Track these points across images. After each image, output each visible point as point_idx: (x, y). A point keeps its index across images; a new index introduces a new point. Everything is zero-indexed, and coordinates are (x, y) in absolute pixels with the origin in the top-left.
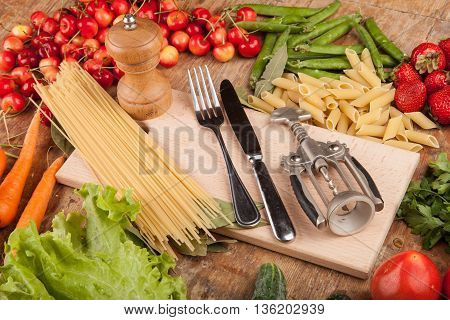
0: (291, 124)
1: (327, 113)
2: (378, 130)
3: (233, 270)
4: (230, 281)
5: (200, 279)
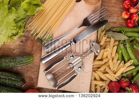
1: (102, 60)
2: (98, 78)
3: (33, 47)
4: (29, 47)
5: (27, 38)
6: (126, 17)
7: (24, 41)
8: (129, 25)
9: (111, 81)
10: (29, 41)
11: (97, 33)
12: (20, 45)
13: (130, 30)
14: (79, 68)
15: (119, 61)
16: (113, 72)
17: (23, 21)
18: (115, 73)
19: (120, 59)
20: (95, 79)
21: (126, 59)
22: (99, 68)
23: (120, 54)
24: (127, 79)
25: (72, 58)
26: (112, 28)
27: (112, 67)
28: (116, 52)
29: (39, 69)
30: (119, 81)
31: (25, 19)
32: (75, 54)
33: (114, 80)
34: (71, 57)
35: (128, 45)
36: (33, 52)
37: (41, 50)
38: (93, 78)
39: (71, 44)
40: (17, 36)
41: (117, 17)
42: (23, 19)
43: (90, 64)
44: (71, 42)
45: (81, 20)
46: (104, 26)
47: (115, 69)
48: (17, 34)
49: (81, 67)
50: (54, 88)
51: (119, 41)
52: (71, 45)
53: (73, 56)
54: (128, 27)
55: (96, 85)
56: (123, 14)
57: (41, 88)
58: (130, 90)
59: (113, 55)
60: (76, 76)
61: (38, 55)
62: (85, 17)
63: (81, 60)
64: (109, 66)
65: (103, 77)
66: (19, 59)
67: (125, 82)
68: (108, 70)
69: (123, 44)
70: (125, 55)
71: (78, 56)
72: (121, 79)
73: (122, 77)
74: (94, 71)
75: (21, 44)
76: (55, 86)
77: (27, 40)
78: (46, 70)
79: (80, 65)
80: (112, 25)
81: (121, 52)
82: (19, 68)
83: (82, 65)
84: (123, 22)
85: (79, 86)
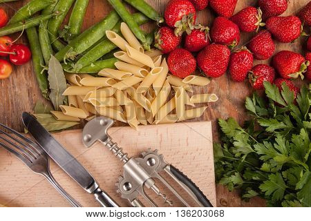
1: (123, 108)
6: (6, 68)
8: (23, 57)
9: (170, 73)
11: (61, 130)
13: (36, 52)
14: (151, 164)
15: (117, 64)
16: (146, 74)
18: (149, 69)
19: (111, 63)
21: (106, 49)
23: (98, 64)
24: (156, 37)
25: (130, 186)
27: (135, 80)
28: (95, 75)
30: (166, 54)
32: (120, 178)
33: (164, 69)
34: (129, 189)
35: (70, 54)
39: (99, 190)
41: (14, 87)
43: (139, 134)
47: (138, 71)
49: (150, 159)
52: (101, 192)
53: (126, 184)
55: (187, 107)
58: (181, 26)
59: (104, 82)
60: (171, 166)
63: (131, 161)
64: (135, 87)
65: (164, 95)
67: (165, 40)
69: (72, 65)
70: (99, 54)
72: (160, 51)
74: (154, 119)
81: (92, 65)
83: (141, 156)
84: (22, 70)
85: (197, 150)
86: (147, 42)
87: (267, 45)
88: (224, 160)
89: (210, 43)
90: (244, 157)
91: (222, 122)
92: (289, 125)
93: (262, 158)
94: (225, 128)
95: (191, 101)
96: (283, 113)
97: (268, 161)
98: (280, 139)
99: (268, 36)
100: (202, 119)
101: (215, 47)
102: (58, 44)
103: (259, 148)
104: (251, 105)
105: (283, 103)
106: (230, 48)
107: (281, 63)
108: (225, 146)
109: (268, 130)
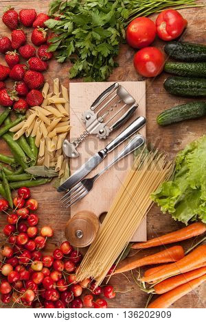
0: (77, 145)
1: (58, 134)
2: (60, 107)
4: (167, 137)
5: (171, 150)
6: (31, 201)
7: (175, 146)
8: (26, 190)
9: (40, 105)
10: (168, 145)
11: (70, 172)
12: (181, 139)
13: (23, 184)
14: (90, 118)
15: (33, 135)
16: (40, 119)
17: (179, 173)
18: (37, 117)
19: (32, 139)
20: (63, 104)
21: (23, 140)
22: (60, 122)
23: (33, 147)
24: (19, 112)
25: (101, 131)
26: (50, 182)
27: (43, 125)
28: (39, 148)
29: (147, 107)
30: (29, 107)
31: (178, 177)
32: (98, 136)
33: (37, 108)
34: (103, 132)
36: (159, 130)
37: (147, 135)
38: (66, 106)
39: (105, 150)
40: (186, 150)
41: (44, 200)
42: (180, 176)
43: (74, 125)
44: (106, 153)
45: (97, 186)
46: (62, 183)
47: (37, 123)
48: (186, 154)
49: (87, 119)
50: (120, 83)
51: (36, 164)
53: (100, 133)
54: (27, 188)
55: (61, 96)
56: (36, 205)
57: (141, 81)
58: (13, 97)
59: (42, 143)
60: (92, 106)
61: (151, 127)
62: (91, 192)
63: (88, 130)
64: (47, 126)
65: (52, 110)
66: (177, 118)
67: (20, 107)
68: (47, 121)
69: (31, 160)
70: (26, 145)
71: (93, 135)
72: (27, 110)
73: (24, 114)
74: (67, 116)
75: (179, 141)
76: (119, 87)
77: (172, 147)
78: (136, 107)
79: (88, 122)
80: (50, 187)
81: (33, 150)
82: (176, 105)
83: (85, 123)
85: (86, 92)
86: (21, 117)
87: (27, 50)
88: (92, 76)
89: (23, 81)
90: (90, 65)
91: (71, 77)
92: (72, 39)
93: (89, 55)
94: (74, 75)
95: (57, 94)
96: (65, 42)
97: (91, 52)
98: (78, 45)
99: (22, 49)
100: (68, 88)
101: (26, 79)
102: (20, 170)
103: (84, 56)
104: (61, 59)
105: (60, 42)
106: (27, 70)
107: (37, 42)
108: (85, 75)
109: (74, 50)
